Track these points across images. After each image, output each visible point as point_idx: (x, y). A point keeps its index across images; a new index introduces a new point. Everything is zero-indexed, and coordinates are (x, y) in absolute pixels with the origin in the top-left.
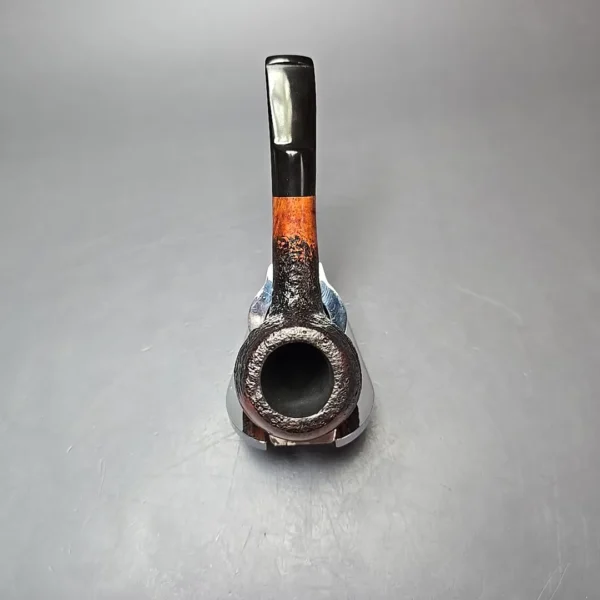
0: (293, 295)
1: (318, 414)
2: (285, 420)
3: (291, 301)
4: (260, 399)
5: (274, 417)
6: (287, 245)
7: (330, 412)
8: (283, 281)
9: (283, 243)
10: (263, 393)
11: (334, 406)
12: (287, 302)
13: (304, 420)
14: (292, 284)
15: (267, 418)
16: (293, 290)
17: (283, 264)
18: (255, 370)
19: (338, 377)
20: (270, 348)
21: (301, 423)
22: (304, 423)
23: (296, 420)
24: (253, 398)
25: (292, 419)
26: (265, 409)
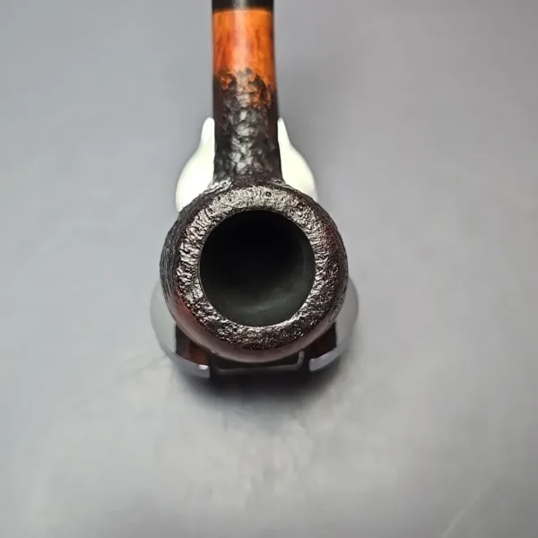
0: (243, 157)
1: (291, 321)
2: (240, 330)
3: (241, 166)
4: (201, 300)
5: (223, 326)
6: (234, 82)
7: (310, 317)
8: (229, 137)
9: (229, 81)
10: (205, 289)
11: (316, 308)
12: (235, 168)
13: (269, 329)
14: (242, 140)
15: (211, 329)
16: (243, 150)
17: (228, 111)
18: (190, 255)
19: (321, 263)
20: (213, 219)
21: (265, 334)
22: (269, 335)
23: (258, 329)
24: (189, 297)
25: (251, 329)
26: (208, 314)
